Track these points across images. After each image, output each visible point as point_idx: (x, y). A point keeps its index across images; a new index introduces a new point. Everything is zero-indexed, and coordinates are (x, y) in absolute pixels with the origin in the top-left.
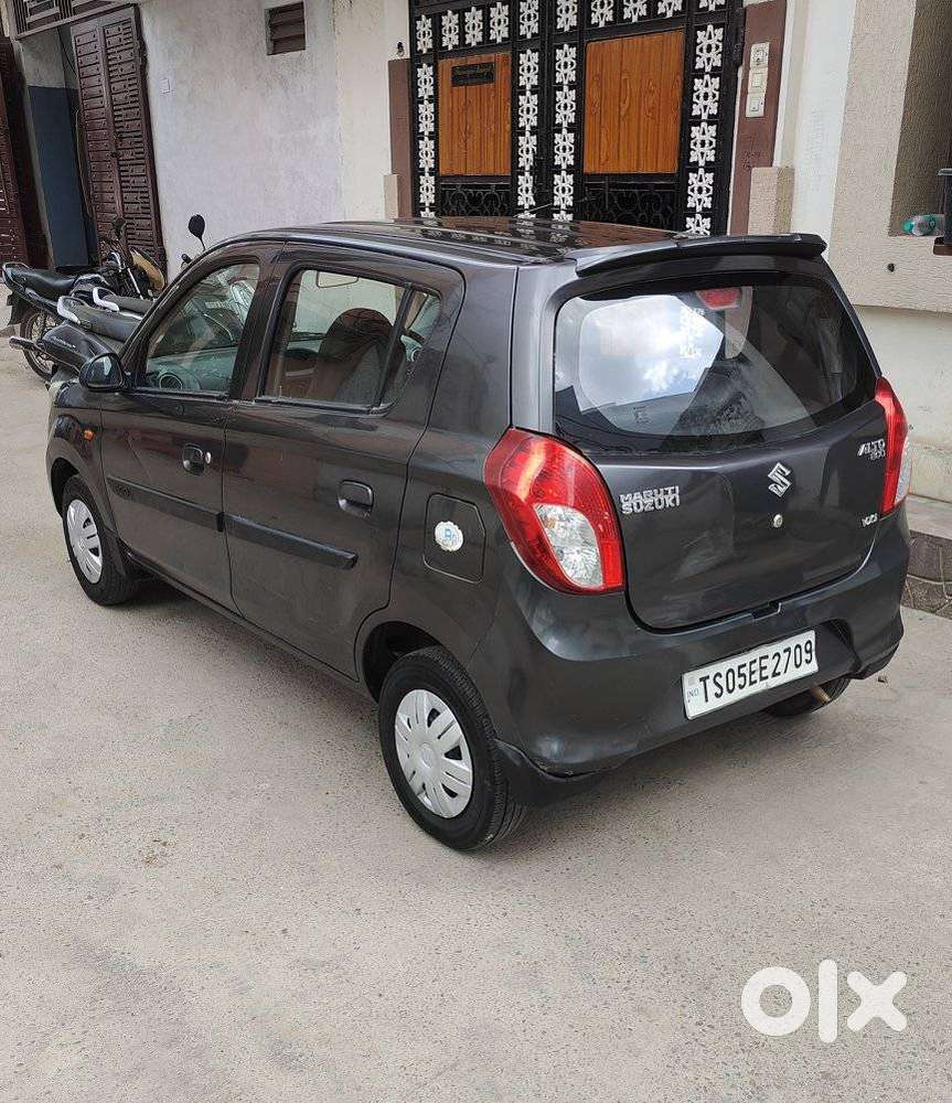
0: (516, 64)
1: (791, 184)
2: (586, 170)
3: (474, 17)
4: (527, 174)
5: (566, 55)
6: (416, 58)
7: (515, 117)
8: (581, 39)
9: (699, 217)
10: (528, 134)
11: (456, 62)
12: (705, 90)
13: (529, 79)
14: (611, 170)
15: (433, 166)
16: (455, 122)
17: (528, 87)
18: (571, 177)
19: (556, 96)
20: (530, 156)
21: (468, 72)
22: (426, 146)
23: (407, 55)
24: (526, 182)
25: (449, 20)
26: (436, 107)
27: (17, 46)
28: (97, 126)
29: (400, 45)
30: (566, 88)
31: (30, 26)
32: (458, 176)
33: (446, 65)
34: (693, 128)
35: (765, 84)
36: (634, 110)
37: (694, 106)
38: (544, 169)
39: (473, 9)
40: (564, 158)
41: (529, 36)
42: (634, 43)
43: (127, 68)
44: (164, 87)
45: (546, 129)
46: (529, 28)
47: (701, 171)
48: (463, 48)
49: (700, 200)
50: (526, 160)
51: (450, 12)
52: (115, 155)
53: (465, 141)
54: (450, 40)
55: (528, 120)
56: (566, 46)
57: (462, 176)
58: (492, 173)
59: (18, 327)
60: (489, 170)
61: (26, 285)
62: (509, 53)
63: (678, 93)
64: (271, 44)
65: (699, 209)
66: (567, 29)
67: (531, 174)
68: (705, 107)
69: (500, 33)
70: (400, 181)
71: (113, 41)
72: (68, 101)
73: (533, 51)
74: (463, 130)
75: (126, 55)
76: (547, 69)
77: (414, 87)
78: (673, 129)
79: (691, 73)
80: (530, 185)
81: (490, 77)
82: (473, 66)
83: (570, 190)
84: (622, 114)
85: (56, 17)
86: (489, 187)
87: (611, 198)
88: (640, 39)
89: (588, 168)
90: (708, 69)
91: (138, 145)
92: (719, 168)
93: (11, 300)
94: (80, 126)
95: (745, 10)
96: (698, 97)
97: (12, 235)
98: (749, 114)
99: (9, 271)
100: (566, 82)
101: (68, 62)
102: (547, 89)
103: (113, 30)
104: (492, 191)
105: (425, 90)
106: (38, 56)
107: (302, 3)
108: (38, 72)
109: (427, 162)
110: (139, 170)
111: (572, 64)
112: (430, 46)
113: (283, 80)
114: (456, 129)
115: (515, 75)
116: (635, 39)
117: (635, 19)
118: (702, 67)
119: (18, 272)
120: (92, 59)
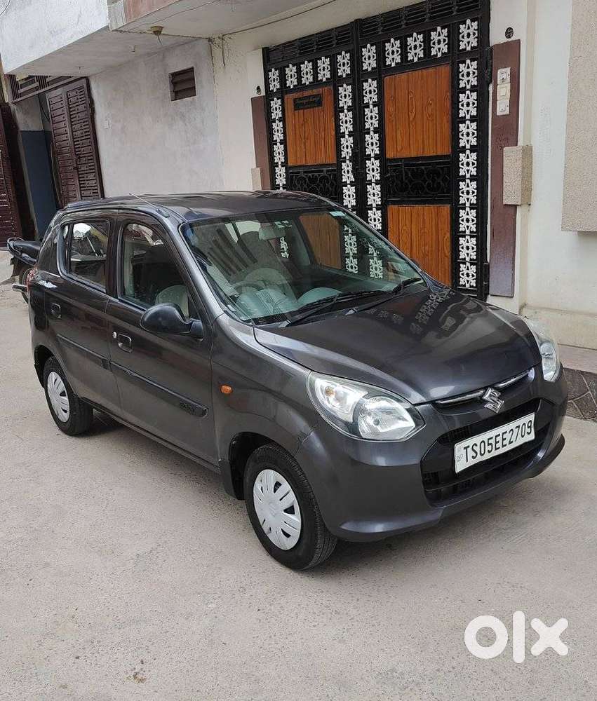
0: (336, 93)
1: (531, 156)
2: (388, 156)
3: (307, 67)
4: (348, 162)
5: (370, 86)
6: (269, 95)
7: (338, 127)
8: (380, 75)
9: (468, 181)
10: (347, 136)
11: (296, 95)
12: (468, 100)
13: (346, 102)
14: (404, 156)
15: (283, 161)
16: (297, 132)
17: (346, 107)
18: (377, 162)
19: (364, 111)
20: (349, 150)
21: (305, 101)
22: (279, 149)
23: (263, 93)
24: (347, 166)
25: (291, 70)
26: (284, 124)
27: (13, 107)
28: (64, 152)
29: (258, 88)
30: (371, 106)
31: (20, 95)
32: (300, 166)
33: (290, 98)
34: (460, 125)
35: (509, 94)
36: (419, 116)
37: (460, 111)
38: (359, 158)
39: (306, 62)
40: (372, 149)
41: (344, 76)
42: (416, 74)
43: (82, 115)
44: (106, 126)
45: (359, 132)
46: (344, 71)
47: (468, 152)
48: (300, 86)
49: (468, 171)
50: (346, 153)
51: (290, 65)
52: (76, 168)
53: (305, 144)
54: (292, 82)
55: (347, 127)
56: (370, 80)
57: (304, 166)
58: (324, 162)
59: (17, 278)
60: (321, 160)
61: (22, 252)
62: (332, 88)
63: (448, 104)
64: (174, 94)
65: (468, 176)
66: (370, 69)
67: (350, 161)
68: (468, 111)
69: (324, 75)
70: (262, 171)
71: (73, 100)
72: (45, 139)
73: (347, 85)
74: (303, 136)
75: (81, 108)
76: (358, 95)
77: (269, 113)
78: (446, 127)
79: (456, 91)
80: (350, 169)
81: (320, 103)
82: (308, 97)
83: (377, 170)
84: (411, 119)
85: (37, 89)
86: (322, 171)
87: (406, 172)
88: (420, 72)
89: (389, 155)
90: (468, 87)
91: (90, 161)
92: (480, 149)
93: (13, 261)
94: (54, 153)
95: (492, 48)
96: (462, 105)
97: (12, 221)
98: (499, 113)
99: (11, 244)
100: (371, 102)
101: (45, 115)
102: (358, 108)
103: (72, 94)
104: (325, 174)
105: (276, 114)
106: (26, 113)
107: (193, 68)
108: (27, 122)
109: (279, 158)
110: (91, 177)
111: (375, 91)
112: (278, 87)
113: (183, 116)
114: (298, 137)
115: (336, 100)
116: (417, 72)
117: (416, 60)
118: (464, 86)
119: (17, 244)
120: (59, 112)
